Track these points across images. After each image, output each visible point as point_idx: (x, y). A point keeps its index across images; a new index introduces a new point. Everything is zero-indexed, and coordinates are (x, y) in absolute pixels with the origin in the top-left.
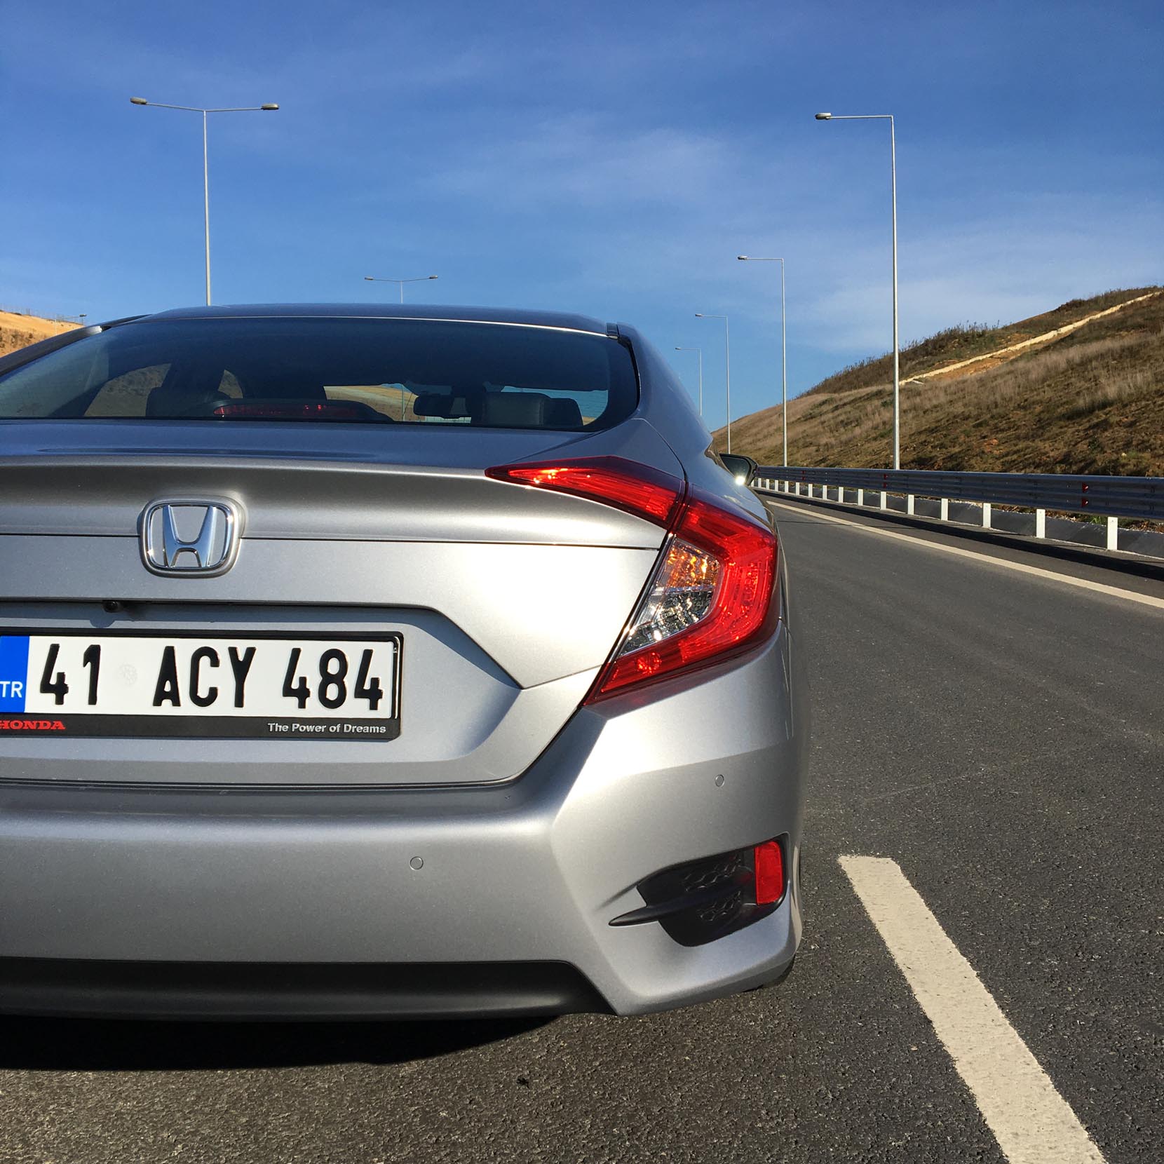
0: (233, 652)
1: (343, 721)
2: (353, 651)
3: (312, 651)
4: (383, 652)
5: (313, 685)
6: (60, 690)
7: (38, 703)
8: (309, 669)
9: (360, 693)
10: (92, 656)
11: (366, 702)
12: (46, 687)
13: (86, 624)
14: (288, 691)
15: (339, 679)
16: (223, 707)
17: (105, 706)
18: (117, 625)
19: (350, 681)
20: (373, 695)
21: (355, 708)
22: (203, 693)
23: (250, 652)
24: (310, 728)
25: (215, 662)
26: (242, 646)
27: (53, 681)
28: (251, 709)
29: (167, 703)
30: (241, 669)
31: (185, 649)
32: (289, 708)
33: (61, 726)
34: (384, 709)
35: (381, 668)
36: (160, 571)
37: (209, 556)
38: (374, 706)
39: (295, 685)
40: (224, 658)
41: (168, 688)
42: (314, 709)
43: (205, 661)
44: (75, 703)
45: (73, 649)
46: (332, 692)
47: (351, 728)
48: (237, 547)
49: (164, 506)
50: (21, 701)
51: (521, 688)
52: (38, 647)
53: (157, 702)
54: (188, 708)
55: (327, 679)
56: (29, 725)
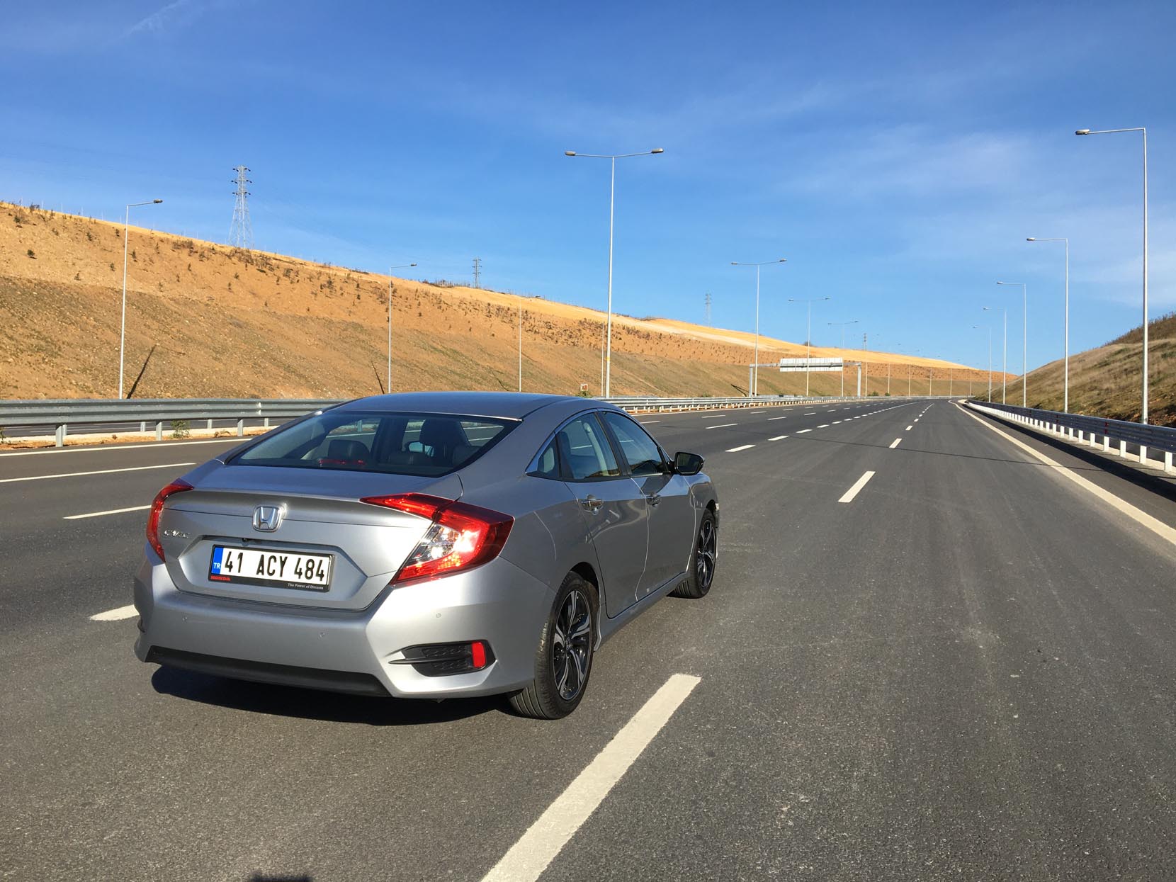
0: (281, 557)
1: (311, 584)
2: (317, 559)
3: (305, 558)
4: (326, 560)
5: (304, 571)
6: (230, 567)
7: (224, 571)
8: (303, 566)
9: (318, 575)
10: (241, 556)
11: (319, 578)
12: (227, 566)
13: (241, 545)
14: (296, 573)
15: (311, 569)
16: (276, 577)
17: (242, 574)
18: (249, 546)
19: (315, 570)
20: (322, 576)
21: (315, 580)
22: (271, 572)
23: (286, 558)
24: (300, 586)
25: (275, 561)
26: (284, 555)
27: (229, 564)
28: (284, 578)
29: (260, 574)
30: (283, 563)
31: (267, 555)
32: (295, 578)
33: (229, 579)
34: (324, 582)
35: (325, 567)
36: (257, 529)
37: (271, 525)
38: (321, 580)
39: (298, 571)
40: (278, 560)
41: (261, 569)
42: (303, 580)
43: (272, 560)
44: (234, 572)
45: (236, 552)
46: (309, 574)
47: (312, 587)
48: (280, 522)
49: (260, 507)
50: (219, 570)
51: (367, 577)
52: (226, 551)
53: (258, 573)
54: (266, 576)
55: (308, 569)
56: (220, 578)
